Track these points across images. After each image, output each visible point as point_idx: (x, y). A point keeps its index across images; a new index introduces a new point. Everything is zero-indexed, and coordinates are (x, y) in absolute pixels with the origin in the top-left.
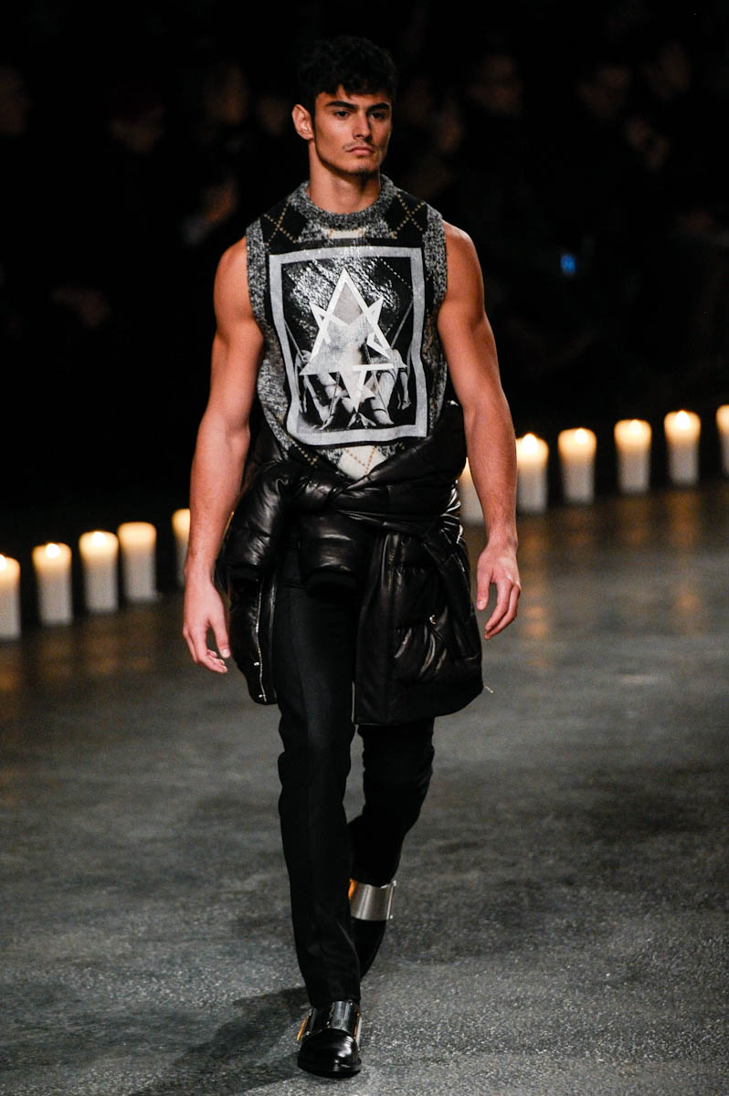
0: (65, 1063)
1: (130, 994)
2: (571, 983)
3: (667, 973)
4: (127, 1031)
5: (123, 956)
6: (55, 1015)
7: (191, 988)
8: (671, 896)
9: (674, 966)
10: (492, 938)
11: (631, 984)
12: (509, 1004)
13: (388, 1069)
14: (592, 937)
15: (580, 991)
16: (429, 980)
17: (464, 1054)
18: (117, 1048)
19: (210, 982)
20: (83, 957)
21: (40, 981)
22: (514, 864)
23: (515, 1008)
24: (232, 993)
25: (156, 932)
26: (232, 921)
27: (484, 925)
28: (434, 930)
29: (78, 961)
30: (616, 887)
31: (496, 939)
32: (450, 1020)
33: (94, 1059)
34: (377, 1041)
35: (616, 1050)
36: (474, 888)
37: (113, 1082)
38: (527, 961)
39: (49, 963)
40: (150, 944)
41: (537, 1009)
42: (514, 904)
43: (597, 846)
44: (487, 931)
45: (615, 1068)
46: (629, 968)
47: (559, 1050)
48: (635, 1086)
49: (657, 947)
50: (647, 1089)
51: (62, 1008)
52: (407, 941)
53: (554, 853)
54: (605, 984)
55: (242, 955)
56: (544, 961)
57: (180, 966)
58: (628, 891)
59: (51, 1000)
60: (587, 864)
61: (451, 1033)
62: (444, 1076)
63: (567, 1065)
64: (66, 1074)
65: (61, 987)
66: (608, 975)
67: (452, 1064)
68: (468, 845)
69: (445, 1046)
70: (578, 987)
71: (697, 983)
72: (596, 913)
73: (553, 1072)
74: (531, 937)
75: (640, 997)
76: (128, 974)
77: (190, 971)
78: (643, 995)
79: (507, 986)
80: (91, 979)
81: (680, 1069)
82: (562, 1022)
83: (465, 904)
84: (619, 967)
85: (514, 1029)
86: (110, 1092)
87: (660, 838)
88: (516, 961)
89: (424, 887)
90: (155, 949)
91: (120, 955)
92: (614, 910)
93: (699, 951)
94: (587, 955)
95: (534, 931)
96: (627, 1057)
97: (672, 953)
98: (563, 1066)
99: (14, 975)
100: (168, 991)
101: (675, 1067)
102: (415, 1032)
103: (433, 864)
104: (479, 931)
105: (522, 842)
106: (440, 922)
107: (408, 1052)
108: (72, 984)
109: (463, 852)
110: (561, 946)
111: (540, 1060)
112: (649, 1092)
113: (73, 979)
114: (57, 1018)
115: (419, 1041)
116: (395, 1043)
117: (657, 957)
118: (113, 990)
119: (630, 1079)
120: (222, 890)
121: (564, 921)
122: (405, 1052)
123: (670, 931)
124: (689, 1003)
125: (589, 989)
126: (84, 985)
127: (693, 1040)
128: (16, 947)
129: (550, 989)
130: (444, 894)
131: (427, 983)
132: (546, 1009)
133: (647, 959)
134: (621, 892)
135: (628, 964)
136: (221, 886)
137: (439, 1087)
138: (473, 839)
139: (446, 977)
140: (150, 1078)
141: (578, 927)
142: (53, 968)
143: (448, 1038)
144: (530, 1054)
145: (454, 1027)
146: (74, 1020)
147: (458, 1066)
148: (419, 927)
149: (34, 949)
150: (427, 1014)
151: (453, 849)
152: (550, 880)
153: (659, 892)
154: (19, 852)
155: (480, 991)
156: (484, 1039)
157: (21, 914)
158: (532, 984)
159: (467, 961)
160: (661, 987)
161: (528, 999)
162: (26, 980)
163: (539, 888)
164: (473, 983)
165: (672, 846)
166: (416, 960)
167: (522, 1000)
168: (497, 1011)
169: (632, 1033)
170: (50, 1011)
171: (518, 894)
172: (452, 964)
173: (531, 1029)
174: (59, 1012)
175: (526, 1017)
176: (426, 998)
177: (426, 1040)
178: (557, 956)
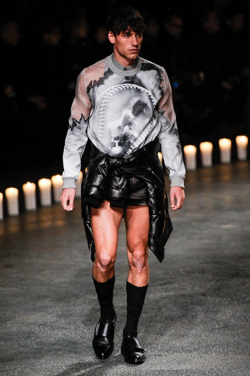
0: (34, 358)
1: (56, 335)
2: (204, 329)
3: (236, 325)
4: (55, 347)
5: (54, 322)
7: (76, 332)
8: (238, 299)
9: (239, 323)
10: (178, 314)
11: (225, 329)
12: (183, 336)
14: (211, 313)
15: (207, 332)
16: (157, 329)
17: (168, 353)
18: (51, 353)
19: (83, 330)
20: (40, 322)
21: (25, 330)
22: (185, 289)
23: (185, 338)
24: (90, 334)
25: (65, 313)
26: (90, 310)
27: (175, 310)
28: (158, 312)
29: (38, 324)
30: (219, 296)
31: (179, 314)
32: (164, 342)
33: (44, 357)
35: (219, 352)
36: (171, 297)
37: (50, 364)
38: (190, 322)
39: (29, 324)
40: (63, 318)
41: (193, 338)
42: (185, 302)
43: (213, 283)
44: (176, 312)
45: (219, 357)
46: (224, 324)
47: (200, 351)
48: (226, 363)
49: (233, 316)
50: (230, 364)
51: (33, 340)
53: (199, 285)
54: (216, 329)
55: (93, 321)
56: (195, 322)
57: (73, 325)
58: (223, 298)
59: (29, 337)
60: (210, 289)
61: (164, 346)
62: (162, 360)
63: (203, 356)
64: (34, 362)
65: (33, 333)
66: (217, 326)
67: (164, 357)
68: (169, 283)
69: (162, 351)
70: (207, 330)
71: (247, 329)
72: (213, 305)
73: (198, 359)
74: (191, 313)
75: (228, 333)
76: (55, 328)
77: (76, 326)
79: (183, 330)
80: (43, 329)
81: (241, 357)
82: (201, 342)
83: (168, 303)
84: (220, 323)
85: (185, 345)
86: (49, 367)
87: (235, 280)
88: (186, 322)
89: (155, 297)
91: (52, 322)
92: (219, 304)
93: (247, 317)
94: (209, 319)
95: (192, 311)
96: (223, 353)
97: (238, 318)
99: (17, 328)
100: (68, 333)
101: (239, 357)
102: (152, 346)
103: (158, 289)
104: (174, 312)
105: (188, 282)
106: (160, 309)
107: (150, 353)
108: (36, 331)
109: (168, 285)
110: (201, 317)
111: (194, 355)
112: (230, 365)
113: (36, 329)
114: (31, 343)
115: (153, 349)
117: (233, 320)
118: (50, 333)
119: (224, 361)
120: (87, 299)
121: (202, 308)
122: (148, 353)
123: (238, 311)
124: (244, 335)
125: (210, 331)
126: (40, 332)
127: (245, 348)
128: (17, 319)
129: (197, 331)
130: (162, 300)
131: (156, 329)
132: (196, 338)
133: (230, 320)
134: (221, 298)
135: (223, 322)
136: (86, 298)
137: (160, 365)
138: (172, 281)
139: (162, 327)
140: (63, 363)
141: (206, 310)
142: (30, 326)
143: (163, 348)
144: (191, 353)
145: (165, 344)
146: (37, 344)
147: (166, 357)
148: (153, 311)
149: (23, 320)
150: (156, 340)
151: (164, 284)
152: (197, 294)
153: (234, 298)
154: (18, 287)
155: (174, 332)
156: (175, 348)
157: (19, 308)
158: (191, 330)
159: (169, 322)
160: (235, 330)
161: (190, 334)
162: (21, 330)
163: (194, 297)
164: (171, 329)
165: (238, 283)
166: (152, 322)
167: (188, 335)
168: (179, 338)
169: (225, 346)
170: (29, 341)
171: (187, 299)
172: (164, 323)
173: (191, 344)
174: (32, 341)
175: (189, 341)
176: (155, 335)
177: (155, 349)
178: (199, 320)
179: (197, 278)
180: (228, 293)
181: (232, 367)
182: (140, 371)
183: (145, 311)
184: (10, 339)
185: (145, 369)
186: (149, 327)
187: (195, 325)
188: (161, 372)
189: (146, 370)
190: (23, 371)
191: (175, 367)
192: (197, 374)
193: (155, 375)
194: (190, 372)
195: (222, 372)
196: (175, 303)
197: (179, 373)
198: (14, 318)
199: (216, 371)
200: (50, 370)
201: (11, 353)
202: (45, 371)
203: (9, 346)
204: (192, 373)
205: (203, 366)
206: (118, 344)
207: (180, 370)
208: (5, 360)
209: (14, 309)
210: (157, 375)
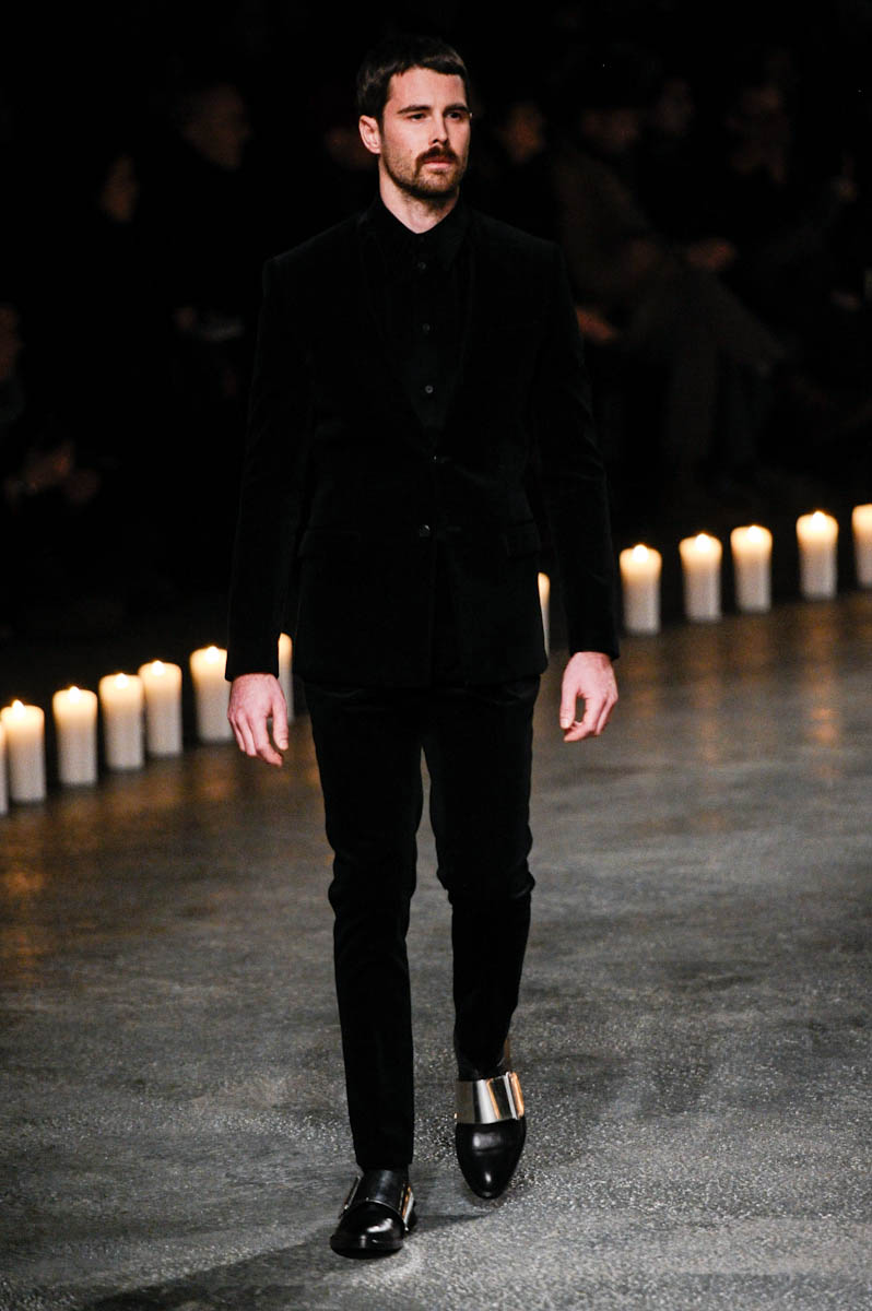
2: (860, 1138)
6: (272, 1169)
10: (770, 1086)
12: (789, 1161)
13: (650, 1235)
16: (696, 1133)
17: (737, 1217)
21: (254, 1130)
22: (795, 1003)
23: (795, 1167)
27: (759, 1072)
28: (703, 1077)
31: (774, 1087)
32: (720, 1180)
34: (637, 1202)
36: (748, 1029)
38: (810, 1113)
39: (265, 1109)
41: (820, 1168)
42: (795, 1047)
44: (764, 1078)
47: (846, 1215)
51: (279, 1161)
53: (842, 990)
56: (829, 1114)
59: (265, 1152)
61: (722, 1195)
62: (715, 1241)
63: (855, 1232)
65: (278, 1138)
67: (723, 1230)
68: (740, 980)
69: (714, 1209)
73: (839, 1240)
74: (814, 1085)
77: (425, 1121)
79: (785, 1142)
80: (312, 1128)
82: (849, 1182)
83: (738, 1048)
85: (794, 1191)
88: (797, 1113)
89: (693, 1027)
95: (817, 1078)
98: (850, 1232)
99: (225, 1123)
102: (680, 1194)
103: (703, 1001)
104: (756, 1078)
105: (805, 977)
106: (709, 1068)
107: (672, 1214)
108: (290, 1133)
109: (736, 987)
110: (848, 1097)
111: (823, 1226)
113: (292, 1128)
114: (273, 1172)
115: (685, 1204)
116: (658, 1204)
118: (337, 1142)
121: (853, 1068)
122: (669, 1216)
126: (303, 1136)
128: (227, 1091)
129: (836, 1145)
130: (716, 1036)
131: (694, 1137)
132: (831, 1167)
137: (707, 1256)
138: (749, 973)
139: (716, 1130)
142: (269, 1115)
143: (718, 1200)
144: (813, 1219)
145: (725, 1188)
146: (293, 1175)
147: (729, 1232)
148: (685, 1074)
149: (248, 1094)
150: (694, 1172)
151: (723, 984)
152: (837, 1020)
154: (231, 983)
155: (756, 1147)
156: (760, 1202)
157: (234, 1054)
158: (815, 1139)
159: (740, 1113)
161: (811, 1156)
162: (239, 1129)
163: (824, 1030)
164: (746, 1138)
166: (682, 1110)
167: (804, 1157)
168: (774, 1169)
170: (266, 1164)
171: (800, 1037)
172: (724, 1114)
173: (813, 1190)
174: (275, 1166)
175: (808, 1176)
176: (693, 1154)
177: (693, 1201)
178: (843, 1108)
179: (839, 964)
183: (660, 1073)
184: (204, 1158)
185: (656, 1271)
186: (676, 1127)
187: (827, 1124)
188: (712, 1281)
189: (661, 1271)
191: (761, 1264)
192: (834, 1290)
193: (690, 1289)
194: (809, 1284)
196: (762, 1050)
197: (774, 1286)
198: (217, 1087)
201: (205, 1206)
203: (199, 1181)
204: (818, 1287)
205: (855, 1265)
206: (567, 1182)
207: (776, 1277)
208: (186, 1228)
209: (214, 1057)
210: (699, 1293)
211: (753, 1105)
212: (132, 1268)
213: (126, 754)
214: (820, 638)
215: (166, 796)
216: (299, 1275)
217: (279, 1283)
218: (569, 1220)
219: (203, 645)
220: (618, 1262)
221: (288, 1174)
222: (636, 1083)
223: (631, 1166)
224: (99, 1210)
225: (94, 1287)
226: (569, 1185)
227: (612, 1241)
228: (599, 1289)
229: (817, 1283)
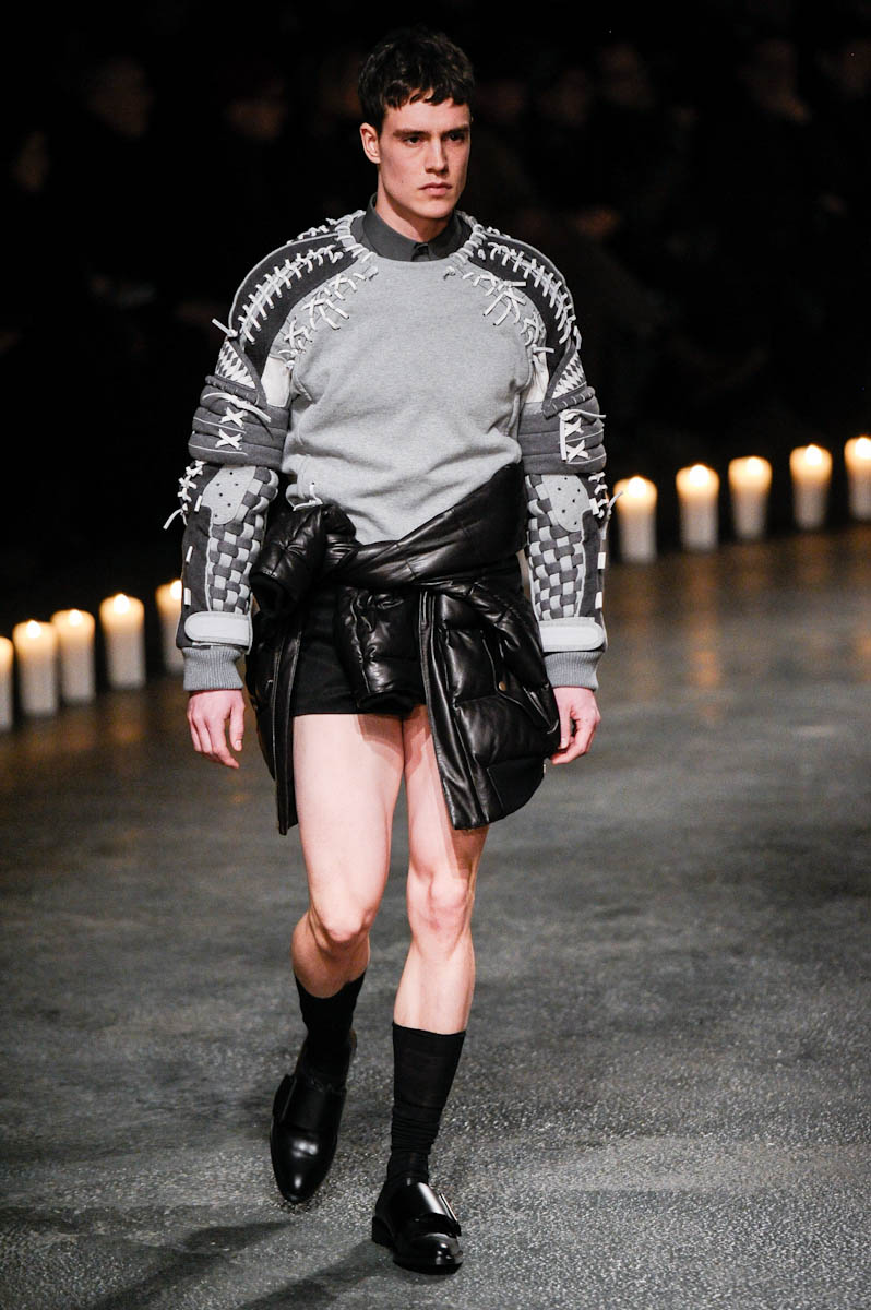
0: (192, 1146)
2: (740, 1061)
3: (843, 1051)
4: (259, 1112)
5: (254, 1031)
6: (181, 1094)
8: (848, 967)
9: (851, 1042)
10: (655, 1012)
11: (805, 1062)
12: (670, 1082)
13: (540, 1154)
14: (762, 1011)
15: (749, 1070)
16: (585, 1057)
17: (622, 1137)
18: (247, 1130)
20: (212, 1031)
21: (164, 1057)
22: (679, 931)
23: (677, 1088)
27: (645, 999)
28: (591, 1003)
29: (204, 1036)
30: (789, 957)
31: (658, 1013)
32: (608, 1101)
33: (223, 1142)
34: (529, 1122)
35: (787, 1135)
36: (634, 958)
37: (242, 1167)
38: (692, 1037)
39: (174, 1037)
40: (284, 1017)
41: (702, 1089)
42: (677, 975)
43: (768, 912)
44: (649, 1004)
45: (786, 1153)
46: (802, 1044)
47: (726, 1134)
48: (808, 1171)
49: (833, 1021)
50: (821, 1176)
51: (187, 1087)
52: (563, 1015)
53: (722, 920)
54: (778, 1061)
56: (710, 1037)
58: (801, 959)
59: (175, 1078)
60: (757, 933)
61: (610, 1115)
62: (602, 1159)
63: (735, 1149)
64: (192, 1158)
65: (187, 1064)
66: (780, 1052)
67: (609, 1149)
68: (626, 911)
69: (602, 1129)
70: (747, 1065)
72: (767, 985)
73: (720, 1157)
74: (696, 1011)
75: (814, 1076)
76: (259, 1050)
78: (817, 1073)
79: (670, 1064)
80: (219, 1055)
81: (857, 1155)
82: (729, 1103)
83: (625, 975)
84: (791, 1043)
85: (677, 1111)
86: (240, 1176)
87: (838, 904)
88: (680, 1037)
89: (581, 956)
90: (288, 1022)
91: (251, 1030)
92: (785, 982)
94: (757, 1032)
95: (699, 1004)
96: (800, 1140)
97: (849, 1028)
98: (730, 1150)
99: (136, 1051)
101: (852, 1152)
102: (569, 1114)
103: (591, 931)
104: (640, 1004)
105: (687, 907)
106: (597, 995)
107: (562, 1134)
108: (197, 1060)
109: (623, 921)
110: (729, 1021)
111: (705, 1144)
112: (823, 1178)
113: (200, 1055)
114: (182, 1097)
115: (574, 1124)
116: (549, 1125)
117: (833, 1034)
118: (243, 1068)
119: (803, 1165)
121: (733, 994)
122: (559, 1136)
123: (847, 1006)
125: (759, 1067)
126: (211, 1062)
128: (138, 1021)
129: (716, 1067)
130: (602, 965)
131: (582, 1060)
132: (712, 1088)
133: (821, 1036)
134: (794, 962)
135: (801, 1040)
137: (595, 1173)
138: (635, 904)
139: (603, 1054)
142: (178, 1043)
143: (605, 1120)
144: (695, 1138)
145: (612, 1110)
146: (201, 1100)
147: (615, 1150)
148: (574, 1001)
149: (157, 1022)
150: (583, 1094)
151: (611, 915)
152: (717, 949)
153: (836, 962)
154: (141, 917)
155: (640, 1069)
156: (645, 1121)
157: (144, 985)
158: (697, 1062)
159: (626, 1037)
160: (837, 1066)
161: (693, 1078)
162: (149, 1056)
163: (705, 958)
164: (632, 1061)
165: (850, 913)
166: (572, 1035)
167: (686, 1079)
168: (658, 1091)
169: (805, 1115)
170: (175, 1089)
171: (682, 965)
172: (610, 1039)
173: (695, 1110)
174: (183, 1091)
175: (690, 1097)
176: (582, 1077)
177: (582, 1122)
178: (724, 1032)
179: (718, 896)
180: (816, 947)
181: (826, 1183)
182: (531, 1194)
183: (550, 1000)
184: (116, 1084)
185: (546, 1189)
186: (565, 1052)
187: (708, 1048)
188: (599, 1197)
189: (551, 1189)
190: (155, 1188)
191: (645, 1181)
192: (715, 1205)
193: (579, 1205)
194: (692, 1199)
195: (796, 1202)
196: (647, 977)
197: (658, 1202)
198: (127, 1018)
199: (777, 1196)
200: (243, 1185)
201: (117, 1131)
202: (227, 1187)
203: (110, 1106)
204: (700, 1202)
205: (734, 1181)
206: (463, 1104)
207: (660, 1193)
208: (99, 1151)
209: (126, 988)
210: (587, 1209)
211: (638, 1030)
212: (47, 1190)
213: (41, 699)
214: (701, 586)
215: (79, 739)
216: (207, 1195)
217: (188, 1204)
218: (464, 1140)
219: (111, 593)
220: (510, 1180)
221: (197, 1098)
222: (528, 1010)
223: (522, 1088)
224: (15, 1135)
225: (11, 1209)
226: (464, 1108)
227: (504, 1160)
228: (492, 1207)
229: (698, 1198)
